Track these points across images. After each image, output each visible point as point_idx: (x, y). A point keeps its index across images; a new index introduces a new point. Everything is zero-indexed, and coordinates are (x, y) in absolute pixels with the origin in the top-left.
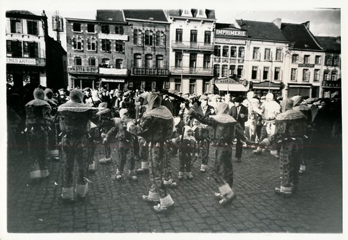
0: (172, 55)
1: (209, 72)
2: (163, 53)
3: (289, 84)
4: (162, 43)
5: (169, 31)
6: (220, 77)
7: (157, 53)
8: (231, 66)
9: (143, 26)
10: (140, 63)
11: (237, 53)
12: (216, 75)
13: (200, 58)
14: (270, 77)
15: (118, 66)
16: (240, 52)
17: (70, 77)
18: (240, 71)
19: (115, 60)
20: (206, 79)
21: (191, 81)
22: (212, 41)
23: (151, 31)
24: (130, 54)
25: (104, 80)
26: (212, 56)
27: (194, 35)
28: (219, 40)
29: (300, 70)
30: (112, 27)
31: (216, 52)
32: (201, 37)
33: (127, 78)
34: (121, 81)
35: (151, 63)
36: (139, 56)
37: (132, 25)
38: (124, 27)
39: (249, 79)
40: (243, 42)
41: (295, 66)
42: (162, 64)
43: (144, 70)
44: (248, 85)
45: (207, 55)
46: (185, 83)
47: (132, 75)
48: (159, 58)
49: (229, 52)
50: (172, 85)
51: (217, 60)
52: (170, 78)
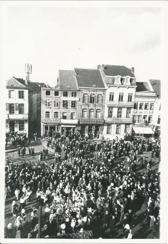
0: (106, 110)
1: (130, 120)
2: (101, 108)
4: (100, 102)
5: (105, 94)
6: (136, 123)
7: (97, 108)
8: (144, 116)
9: (89, 91)
10: (86, 114)
11: (149, 107)
12: (134, 122)
13: (124, 111)
15: (72, 118)
16: (151, 106)
17: (42, 124)
18: (149, 118)
19: (70, 113)
20: (127, 124)
21: (117, 126)
22: (132, 100)
23: (94, 94)
24: (80, 109)
25: (62, 126)
26: (132, 109)
27: (121, 98)
28: (137, 99)
30: (69, 93)
31: (135, 107)
32: (125, 98)
33: (78, 125)
34: (73, 126)
35: (93, 114)
36: (85, 110)
37: (82, 91)
38: (77, 92)
39: (156, 124)
40: (153, 100)
42: (99, 115)
43: (88, 120)
44: (155, 128)
45: (129, 108)
46: (114, 127)
47: (80, 123)
48: (98, 111)
49: (143, 107)
50: (105, 128)
51: (135, 111)
52: (105, 123)
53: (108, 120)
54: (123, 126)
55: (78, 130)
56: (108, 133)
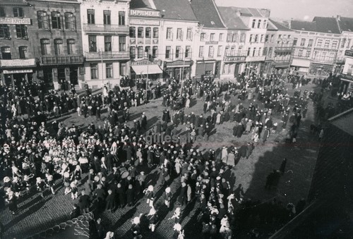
0: (85, 40)
1: (126, 55)
2: (75, 37)
3: (197, 61)
4: (72, 26)
5: (79, 12)
6: (136, 59)
7: (67, 37)
8: (146, 47)
9: (48, 6)
11: (151, 33)
12: (132, 57)
13: (115, 40)
14: (182, 56)
15: (22, 57)
16: (154, 32)
18: (154, 51)
19: (17, 48)
20: (122, 62)
21: (107, 65)
22: (126, 23)
23: (58, 12)
24: (36, 40)
25: (5, 72)
26: (127, 37)
27: (107, 19)
28: (134, 21)
29: (206, 48)
30: (8, 9)
31: (132, 34)
32: (115, 19)
33: (36, 68)
34: (28, 71)
35: (62, 47)
36: (46, 41)
37: (34, 6)
38: (25, 9)
39: (163, 58)
40: (156, 22)
41: (203, 44)
42: (74, 48)
43: (55, 58)
44: (163, 65)
45: (122, 37)
46: (102, 68)
47: (41, 64)
48: (70, 42)
49: (144, 33)
50: (88, 69)
51: (133, 41)
52: (85, 63)
53: (91, 57)
54: (116, 66)
55: (38, 77)
56: (93, 77)
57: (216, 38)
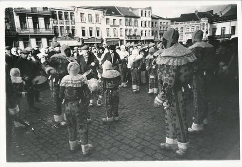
0: (17, 19)
1: (50, 32)
2: (8, 16)
3: (107, 39)
6: (60, 36)
8: (67, 27)
11: (69, 17)
12: (56, 35)
14: (94, 35)
16: (71, 16)
18: (73, 30)
20: (49, 38)
21: (37, 40)
26: (50, 19)
29: (112, 29)
31: (54, 17)
39: (81, 37)
40: (72, 9)
41: (109, 26)
44: (81, 41)
45: (47, 18)
49: (63, 16)
50: (21, 43)
51: (55, 22)
54: (44, 41)
57: (117, 23)
